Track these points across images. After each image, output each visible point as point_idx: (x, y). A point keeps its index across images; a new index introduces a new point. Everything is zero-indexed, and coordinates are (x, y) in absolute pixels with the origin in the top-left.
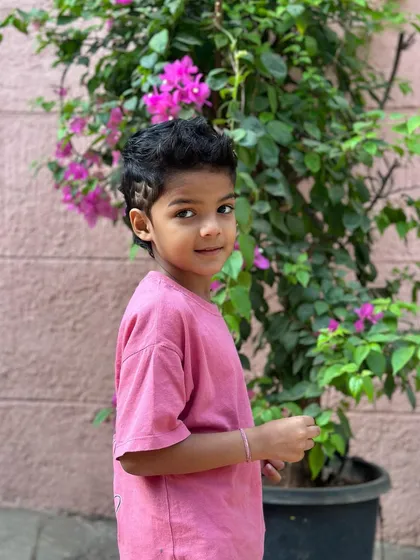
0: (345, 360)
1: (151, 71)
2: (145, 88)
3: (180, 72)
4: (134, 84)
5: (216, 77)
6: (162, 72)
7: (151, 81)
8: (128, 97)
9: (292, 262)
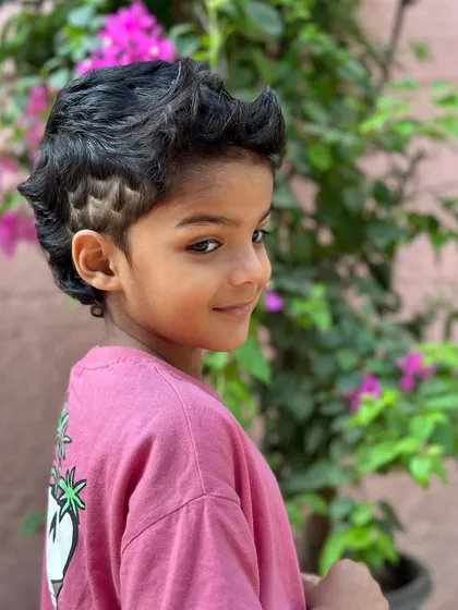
0: (394, 432)
1: (87, 31)
2: (78, 55)
3: (129, 26)
4: (62, 51)
5: (183, 36)
6: (103, 30)
7: (87, 43)
8: (54, 71)
9: (301, 296)
